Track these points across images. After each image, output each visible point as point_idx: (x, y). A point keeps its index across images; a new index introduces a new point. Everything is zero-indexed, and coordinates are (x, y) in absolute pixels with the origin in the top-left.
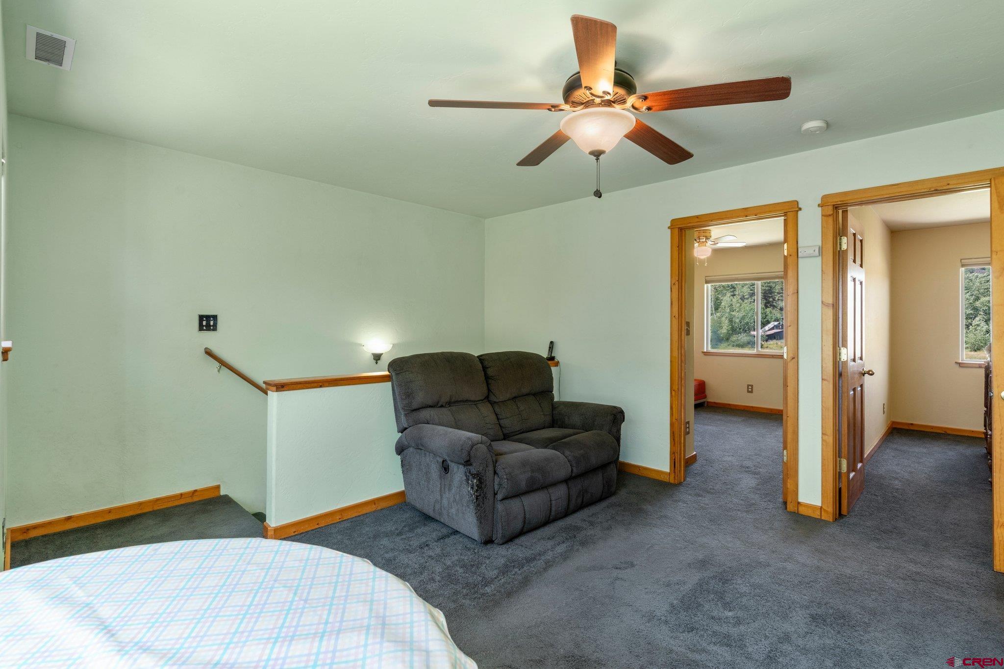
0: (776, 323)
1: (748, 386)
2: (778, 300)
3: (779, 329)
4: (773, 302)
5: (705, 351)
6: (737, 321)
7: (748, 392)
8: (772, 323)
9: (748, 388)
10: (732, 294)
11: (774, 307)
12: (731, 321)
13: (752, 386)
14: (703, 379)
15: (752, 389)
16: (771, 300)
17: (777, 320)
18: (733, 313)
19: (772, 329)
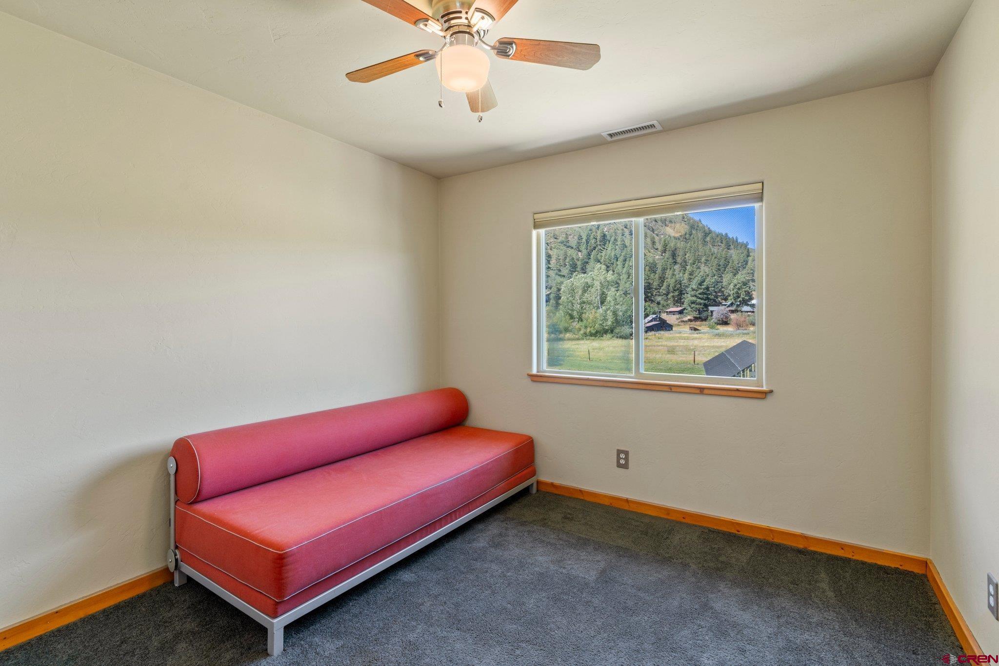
0: (654, 316)
1: (619, 452)
2: (656, 295)
3: (657, 321)
4: (651, 297)
5: (534, 371)
6: (621, 314)
7: (619, 465)
8: (651, 316)
9: (619, 458)
10: (617, 289)
11: (652, 301)
12: (615, 313)
13: (626, 453)
14: (531, 435)
15: (627, 459)
16: (649, 295)
17: (654, 313)
18: (617, 307)
19: (651, 321)
